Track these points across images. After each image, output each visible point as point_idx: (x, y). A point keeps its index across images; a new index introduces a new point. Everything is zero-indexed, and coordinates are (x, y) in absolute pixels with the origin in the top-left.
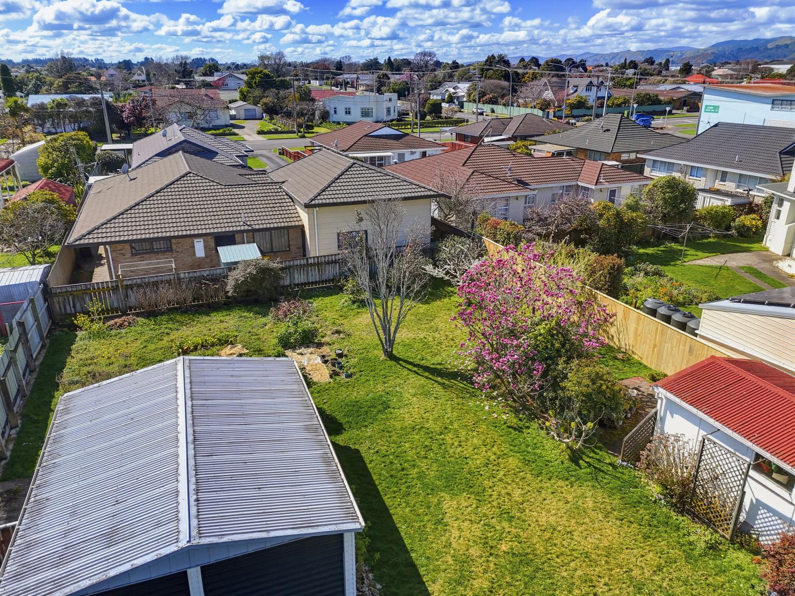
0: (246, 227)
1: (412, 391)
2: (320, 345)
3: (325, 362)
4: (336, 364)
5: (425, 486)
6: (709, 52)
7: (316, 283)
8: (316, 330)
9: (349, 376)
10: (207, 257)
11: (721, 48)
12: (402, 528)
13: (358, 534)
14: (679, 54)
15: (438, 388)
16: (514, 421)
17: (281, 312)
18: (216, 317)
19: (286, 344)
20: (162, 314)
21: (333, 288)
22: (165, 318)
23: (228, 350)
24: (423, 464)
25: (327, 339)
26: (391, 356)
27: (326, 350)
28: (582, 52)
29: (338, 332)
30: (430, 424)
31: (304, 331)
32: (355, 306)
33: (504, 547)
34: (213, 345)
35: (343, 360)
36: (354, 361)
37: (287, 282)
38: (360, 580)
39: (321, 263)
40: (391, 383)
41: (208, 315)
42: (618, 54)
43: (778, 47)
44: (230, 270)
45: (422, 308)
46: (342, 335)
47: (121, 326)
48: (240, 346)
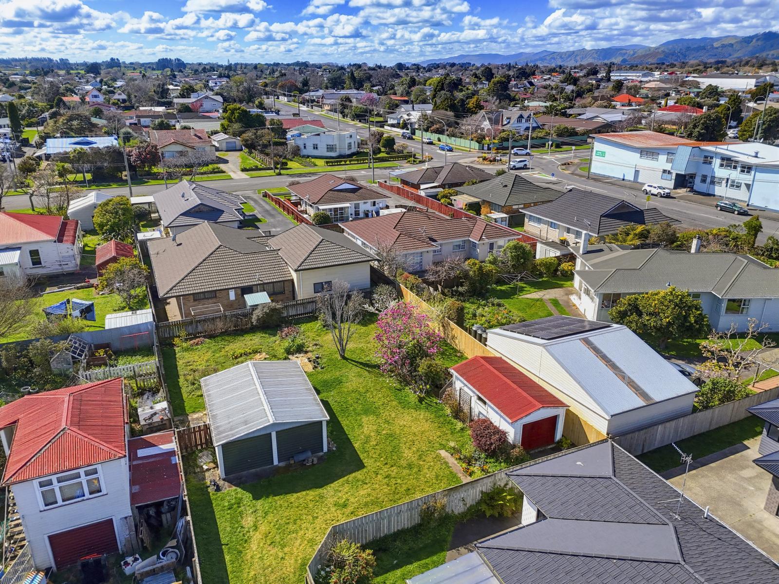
0: (260, 282)
1: (353, 375)
2: (306, 352)
3: (310, 361)
4: (316, 362)
5: (356, 413)
6: (660, 50)
7: (302, 314)
8: (304, 343)
9: (322, 368)
10: (236, 300)
11: (671, 47)
12: (345, 428)
13: (328, 422)
14: (632, 53)
15: (366, 373)
16: (399, 386)
17: (283, 334)
18: (248, 337)
19: (289, 352)
20: (217, 336)
21: (312, 317)
22: (219, 338)
23: (258, 356)
24: (355, 405)
25: (310, 349)
26: (344, 358)
27: (310, 355)
28: (539, 50)
29: (316, 345)
30: (361, 390)
31: (298, 345)
32: (324, 329)
33: (384, 432)
34: (250, 353)
35: (319, 360)
36: (324, 360)
37: (285, 315)
38: (329, 443)
39: (304, 303)
40: (344, 371)
41: (242, 336)
42: (573, 52)
43: (723, 46)
44: (253, 310)
45: (363, 329)
46: (318, 347)
47: (197, 344)
48: (264, 354)
